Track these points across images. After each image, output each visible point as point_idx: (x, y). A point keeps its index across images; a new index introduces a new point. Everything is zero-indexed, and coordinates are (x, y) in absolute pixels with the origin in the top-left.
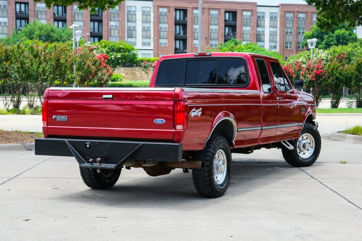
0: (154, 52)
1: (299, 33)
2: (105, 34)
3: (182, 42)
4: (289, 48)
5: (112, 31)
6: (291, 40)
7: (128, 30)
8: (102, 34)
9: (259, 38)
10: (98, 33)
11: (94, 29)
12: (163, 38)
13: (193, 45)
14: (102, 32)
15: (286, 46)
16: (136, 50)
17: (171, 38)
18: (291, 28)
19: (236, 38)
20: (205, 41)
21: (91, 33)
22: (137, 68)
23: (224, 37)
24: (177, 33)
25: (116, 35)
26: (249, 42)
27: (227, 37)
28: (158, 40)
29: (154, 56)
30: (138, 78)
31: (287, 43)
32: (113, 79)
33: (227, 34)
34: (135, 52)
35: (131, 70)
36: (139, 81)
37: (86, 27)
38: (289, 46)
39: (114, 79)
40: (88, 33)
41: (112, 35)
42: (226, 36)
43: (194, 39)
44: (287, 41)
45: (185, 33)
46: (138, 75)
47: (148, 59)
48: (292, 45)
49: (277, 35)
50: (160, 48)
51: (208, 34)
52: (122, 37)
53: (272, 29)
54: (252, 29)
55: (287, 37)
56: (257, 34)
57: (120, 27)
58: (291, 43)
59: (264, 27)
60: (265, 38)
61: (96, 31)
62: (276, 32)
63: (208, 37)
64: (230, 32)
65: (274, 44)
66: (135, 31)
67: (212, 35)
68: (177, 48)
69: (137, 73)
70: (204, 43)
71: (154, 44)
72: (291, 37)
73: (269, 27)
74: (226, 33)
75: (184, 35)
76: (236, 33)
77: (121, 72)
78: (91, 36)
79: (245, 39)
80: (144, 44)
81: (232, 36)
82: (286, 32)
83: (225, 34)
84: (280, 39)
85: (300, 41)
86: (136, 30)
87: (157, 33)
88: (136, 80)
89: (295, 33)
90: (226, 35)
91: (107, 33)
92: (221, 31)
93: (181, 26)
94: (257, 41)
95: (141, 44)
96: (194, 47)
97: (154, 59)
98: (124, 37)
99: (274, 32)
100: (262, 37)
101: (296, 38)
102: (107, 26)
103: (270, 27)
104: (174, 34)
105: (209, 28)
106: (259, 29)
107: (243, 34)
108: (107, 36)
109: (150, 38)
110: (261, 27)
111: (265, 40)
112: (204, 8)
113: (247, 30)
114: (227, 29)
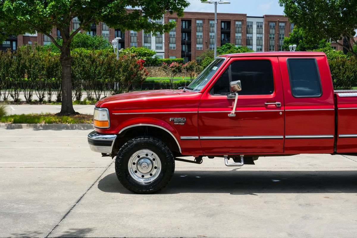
0: (165, 54)
1: (280, 38)
2: (126, 40)
3: (187, 46)
4: (272, 50)
5: (132, 38)
6: (273, 44)
7: (144, 37)
9: (248, 42)
10: (121, 39)
11: (118, 36)
12: (172, 43)
13: (196, 48)
14: (124, 39)
15: (270, 49)
17: (179, 43)
18: (274, 35)
19: (230, 43)
20: (206, 45)
23: (220, 42)
24: (183, 39)
25: (135, 41)
26: (241, 46)
27: (223, 42)
28: (168, 45)
29: (165, 58)
31: (270, 46)
33: (223, 39)
36: (153, 77)
37: (112, 35)
38: (272, 48)
41: (132, 41)
43: (197, 44)
44: (271, 44)
45: (190, 39)
46: (153, 72)
48: (274, 48)
49: (262, 40)
50: (170, 51)
51: (208, 40)
52: (140, 42)
53: (258, 35)
54: (242, 35)
55: (271, 41)
56: (247, 39)
57: (138, 34)
58: (273, 46)
59: (252, 34)
60: (253, 43)
62: (261, 38)
63: (208, 42)
64: (225, 37)
65: (260, 47)
66: (150, 38)
67: (211, 40)
68: (183, 51)
69: (152, 71)
70: (205, 47)
71: (165, 48)
72: (273, 42)
74: (222, 39)
75: (189, 40)
76: (230, 39)
79: (237, 43)
80: (157, 48)
81: (226, 41)
82: (270, 37)
83: (221, 39)
84: (265, 43)
85: (280, 44)
87: (167, 39)
88: (151, 77)
89: (277, 38)
90: (222, 40)
91: (128, 39)
92: (218, 37)
93: (186, 34)
94: (247, 45)
95: (155, 48)
96: (197, 50)
97: (165, 59)
98: (141, 42)
99: (260, 37)
100: (251, 41)
101: (277, 42)
102: (128, 34)
103: (257, 34)
104: (181, 39)
105: (208, 35)
106: (248, 35)
107: (236, 39)
108: (128, 42)
109: (162, 43)
110: (249, 34)
112: (204, 19)
113: (239, 36)
114: (223, 35)
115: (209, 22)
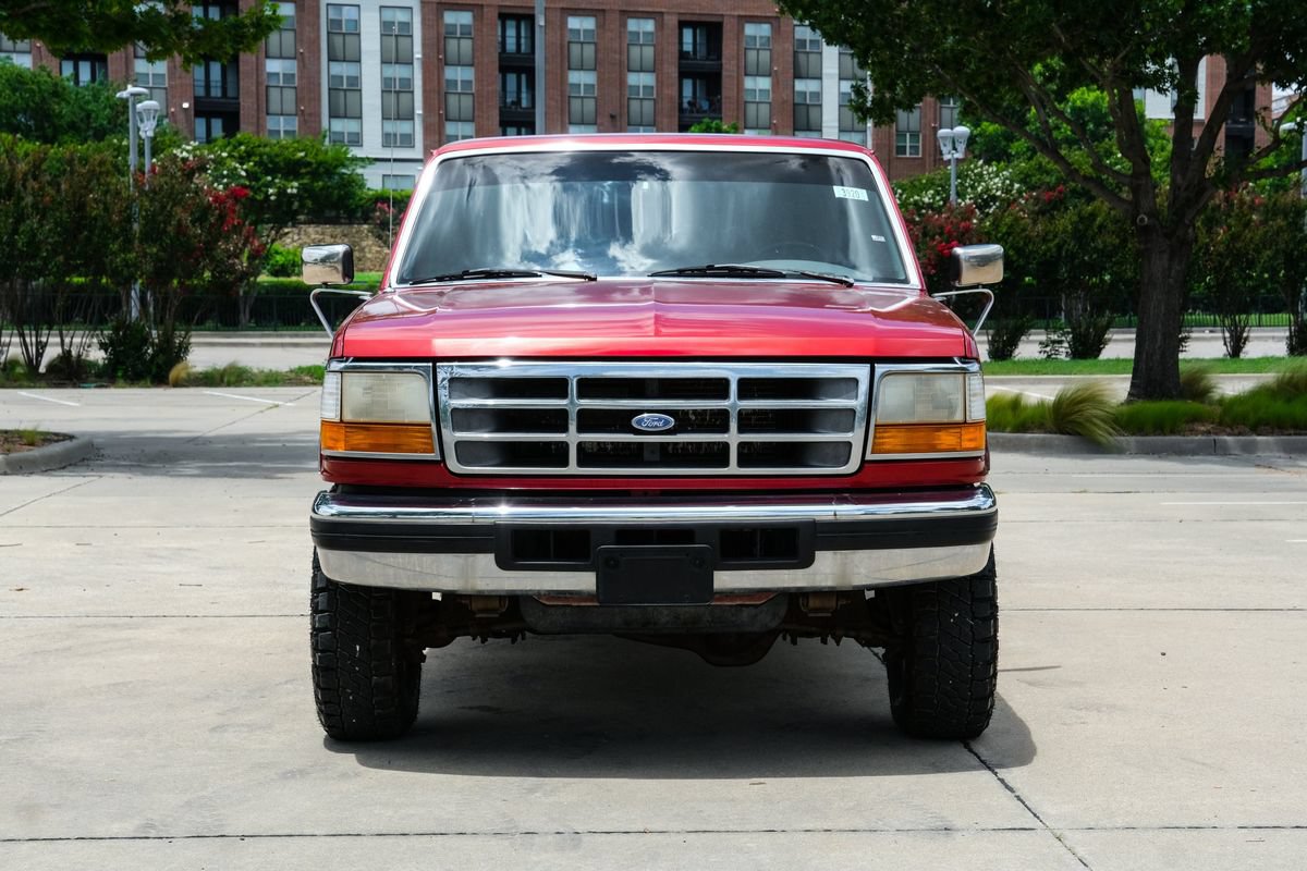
2: (247, 104)
4: (911, 154)
5: (274, 94)
6: (914, 126)
7: (329, 89)
8: (239, 104)
9: (801, 116)
10: (223, 100)
11: (208, 86)
12: (460, 120)
14: (237, 98)
15: (898, 147)
16: (361, 164)
17: (488, 118)
19: (720, 119)
20: (611, 130)
21: (197, 101)
22: (366, 226)
23: (677, 114)
24: (509, 100)
25: (290, 106)
27: (687, 114)
28: (441, 128)
30: (369, 264)
31: (900, 134)
32: (277, 268)
33: (689, 103)
34: (359, 171)
35: (345, 235)
36: (373, 273)
37: (178, 82)
38: (908, 145)
39: (283, 265)
40: (186, 101)
41: (275, 106)
42: (686, 110)
43: (570, 123)
44: (903, 127)
46: (372, 252)
47: (403, 193)
48: (918, 142)
51: (621, 106)
52: (310, 115)
53: (848, 86)
54: (775, 85)
55: (903, 113)
56: (794, 105)
57: (301, 78)
58: (915, 136)
59: (820, 78)
60: (825, 118)
61: (216, 92)
63: (621, 116)
64: (698, 95)
66: (357, 94)
67: (635, 105)
69: (364, 244)
71: (425, 140)
72: (915, 115)
73: (837, 79)
74: (685, 101)
76: (720, 101)
77: (308, 241)
78: (198, 114)
79: (752, 121)
80: (388, 140)
81: (705, 112)
83: (681, 104)
86: (360, 90)
87: (436, 102)
89: (931, 99)
90: (685, 105)
91: (255, 100)
92: (666, 91)
93: (523, 77)
94: (795, 130)
95: (379, 140)
98: (316, 115)
100: (813, 112)
101: (932, 116)
102: (255, 77)
103: (840, 79)
104: (496, 103)
105: (622, 82)
106: (800, 86)
107: (746, 102)
108: (254, 113)
109: (411, 118)
110: (808, 78)
111: (824, 125)
112: (604, 11)
113: (760, 90)
114: (688, 85)
115: (624, 25)
